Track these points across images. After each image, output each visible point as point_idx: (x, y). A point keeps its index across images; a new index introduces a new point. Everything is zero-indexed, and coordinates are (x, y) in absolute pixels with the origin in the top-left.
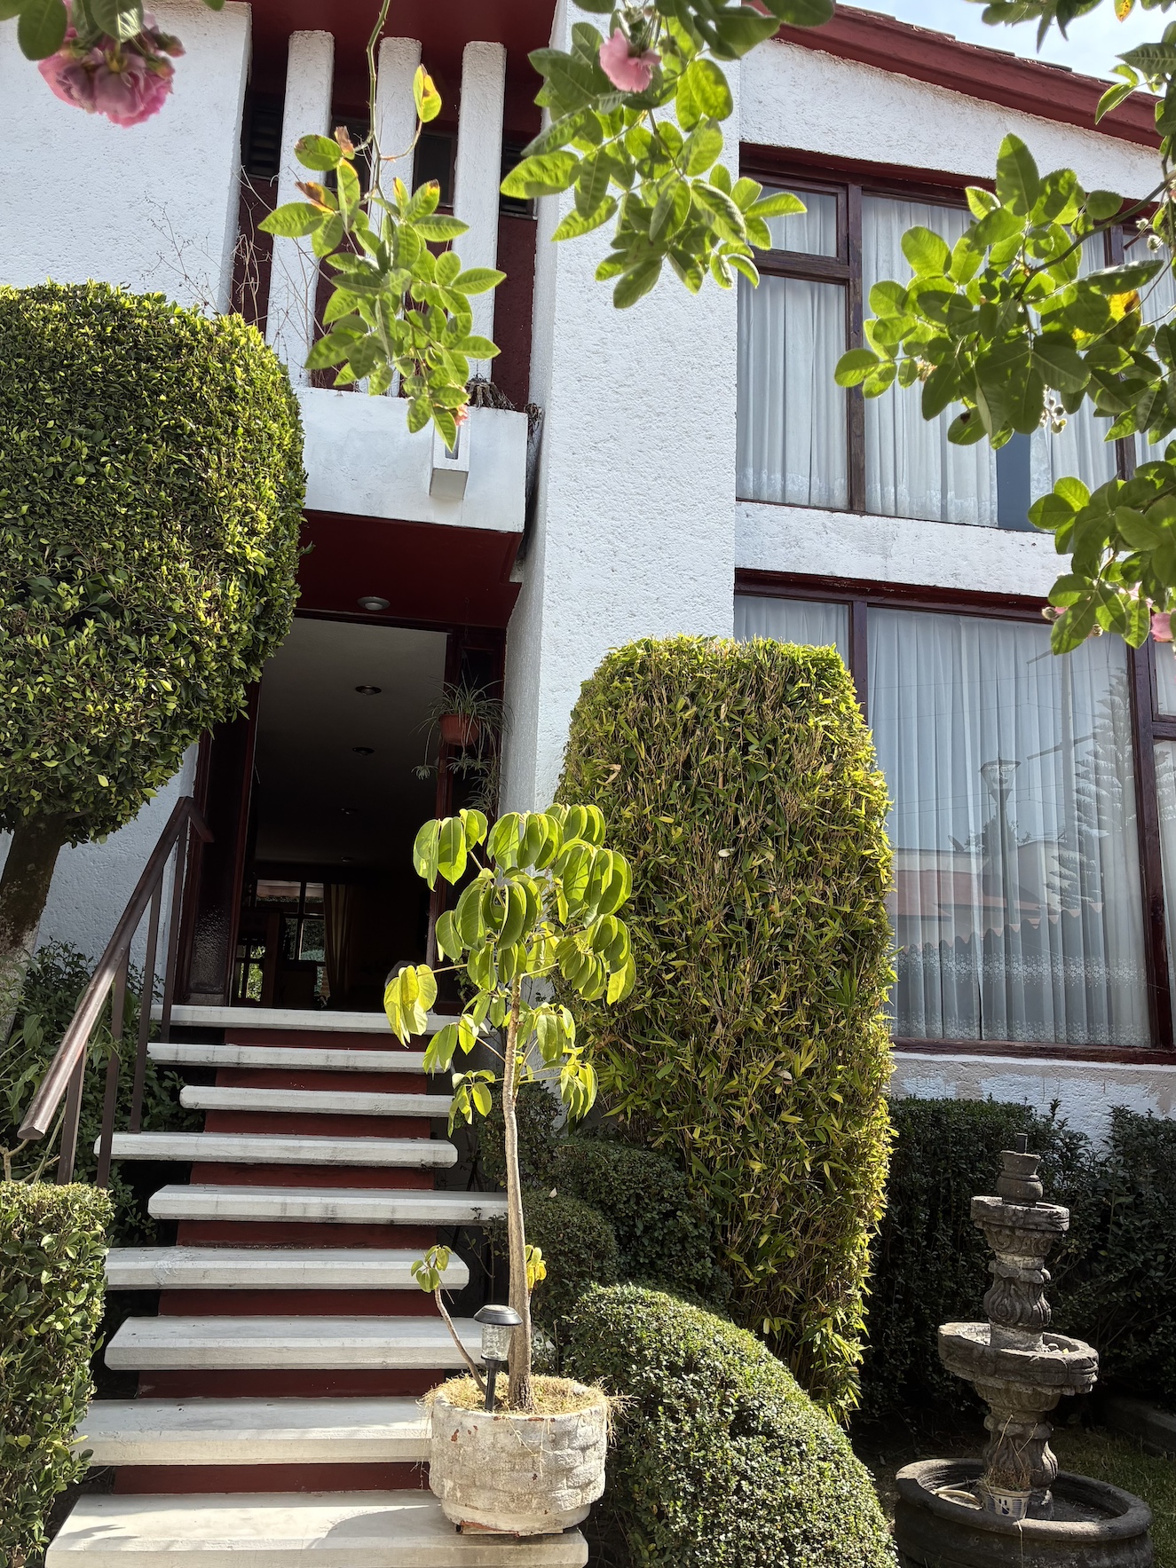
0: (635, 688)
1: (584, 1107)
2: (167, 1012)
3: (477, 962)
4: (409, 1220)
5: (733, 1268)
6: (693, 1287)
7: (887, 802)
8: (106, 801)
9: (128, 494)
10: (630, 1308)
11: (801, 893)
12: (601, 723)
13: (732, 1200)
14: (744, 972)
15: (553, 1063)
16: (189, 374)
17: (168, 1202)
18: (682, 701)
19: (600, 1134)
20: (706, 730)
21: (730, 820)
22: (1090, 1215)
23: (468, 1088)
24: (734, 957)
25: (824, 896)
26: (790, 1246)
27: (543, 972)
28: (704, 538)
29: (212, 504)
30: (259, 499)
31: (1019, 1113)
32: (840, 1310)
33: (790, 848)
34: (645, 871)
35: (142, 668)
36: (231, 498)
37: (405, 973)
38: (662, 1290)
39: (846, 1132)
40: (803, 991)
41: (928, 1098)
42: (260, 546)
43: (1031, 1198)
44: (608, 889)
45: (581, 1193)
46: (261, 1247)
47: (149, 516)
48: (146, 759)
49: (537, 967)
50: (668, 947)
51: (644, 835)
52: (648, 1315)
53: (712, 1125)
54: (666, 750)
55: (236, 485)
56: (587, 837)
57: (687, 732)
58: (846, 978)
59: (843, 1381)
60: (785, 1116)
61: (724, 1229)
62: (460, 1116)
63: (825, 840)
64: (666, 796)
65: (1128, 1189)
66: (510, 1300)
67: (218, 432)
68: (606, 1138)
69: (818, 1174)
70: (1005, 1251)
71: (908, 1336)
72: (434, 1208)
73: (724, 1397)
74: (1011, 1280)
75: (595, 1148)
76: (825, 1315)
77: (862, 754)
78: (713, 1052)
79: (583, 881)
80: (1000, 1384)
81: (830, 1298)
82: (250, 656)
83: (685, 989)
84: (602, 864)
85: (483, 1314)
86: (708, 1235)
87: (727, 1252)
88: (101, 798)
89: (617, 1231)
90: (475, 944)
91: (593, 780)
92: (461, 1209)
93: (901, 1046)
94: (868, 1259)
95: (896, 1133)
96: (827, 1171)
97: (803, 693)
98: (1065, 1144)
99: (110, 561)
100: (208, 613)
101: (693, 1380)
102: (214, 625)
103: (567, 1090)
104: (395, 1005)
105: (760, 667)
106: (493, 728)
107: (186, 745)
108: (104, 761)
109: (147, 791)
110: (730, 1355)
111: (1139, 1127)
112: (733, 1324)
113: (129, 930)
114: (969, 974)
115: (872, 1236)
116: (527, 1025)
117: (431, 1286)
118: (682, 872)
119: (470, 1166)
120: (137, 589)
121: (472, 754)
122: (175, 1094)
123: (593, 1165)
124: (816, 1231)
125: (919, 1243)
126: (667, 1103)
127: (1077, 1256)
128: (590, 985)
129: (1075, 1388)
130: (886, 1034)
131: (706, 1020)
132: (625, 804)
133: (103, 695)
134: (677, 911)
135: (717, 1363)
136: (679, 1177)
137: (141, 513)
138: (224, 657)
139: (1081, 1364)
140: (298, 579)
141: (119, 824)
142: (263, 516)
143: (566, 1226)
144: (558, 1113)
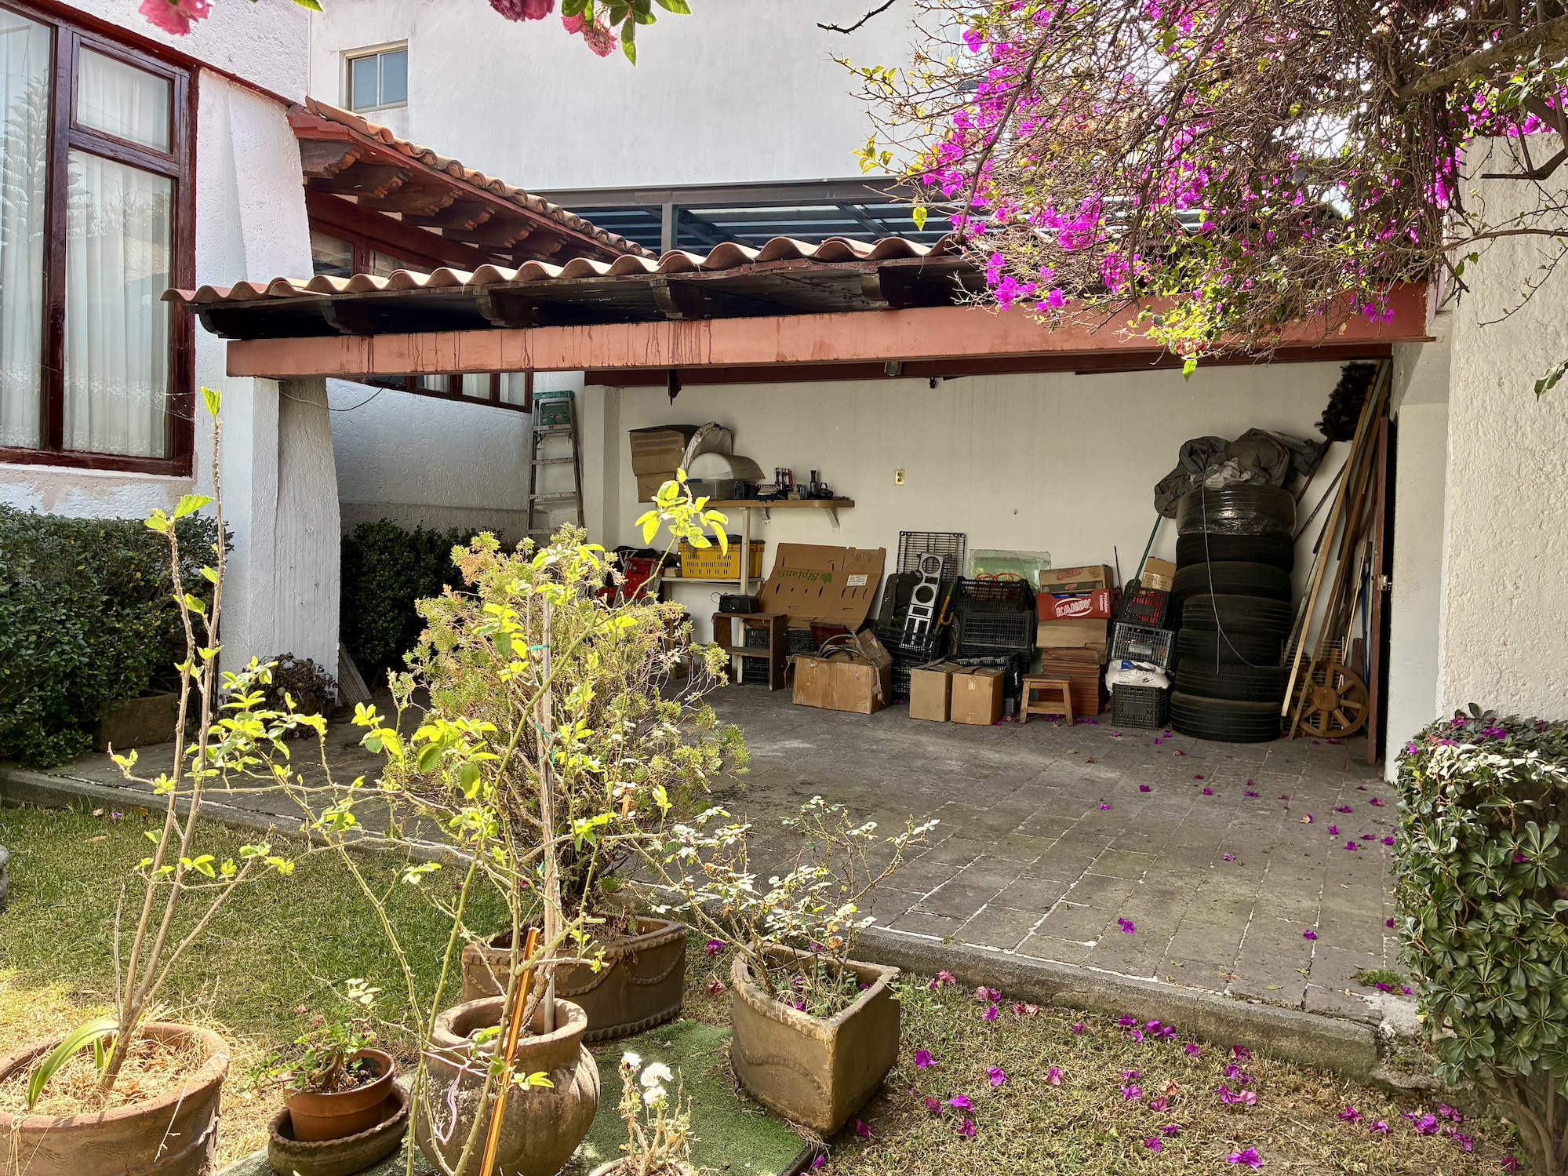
111: (21, 521)
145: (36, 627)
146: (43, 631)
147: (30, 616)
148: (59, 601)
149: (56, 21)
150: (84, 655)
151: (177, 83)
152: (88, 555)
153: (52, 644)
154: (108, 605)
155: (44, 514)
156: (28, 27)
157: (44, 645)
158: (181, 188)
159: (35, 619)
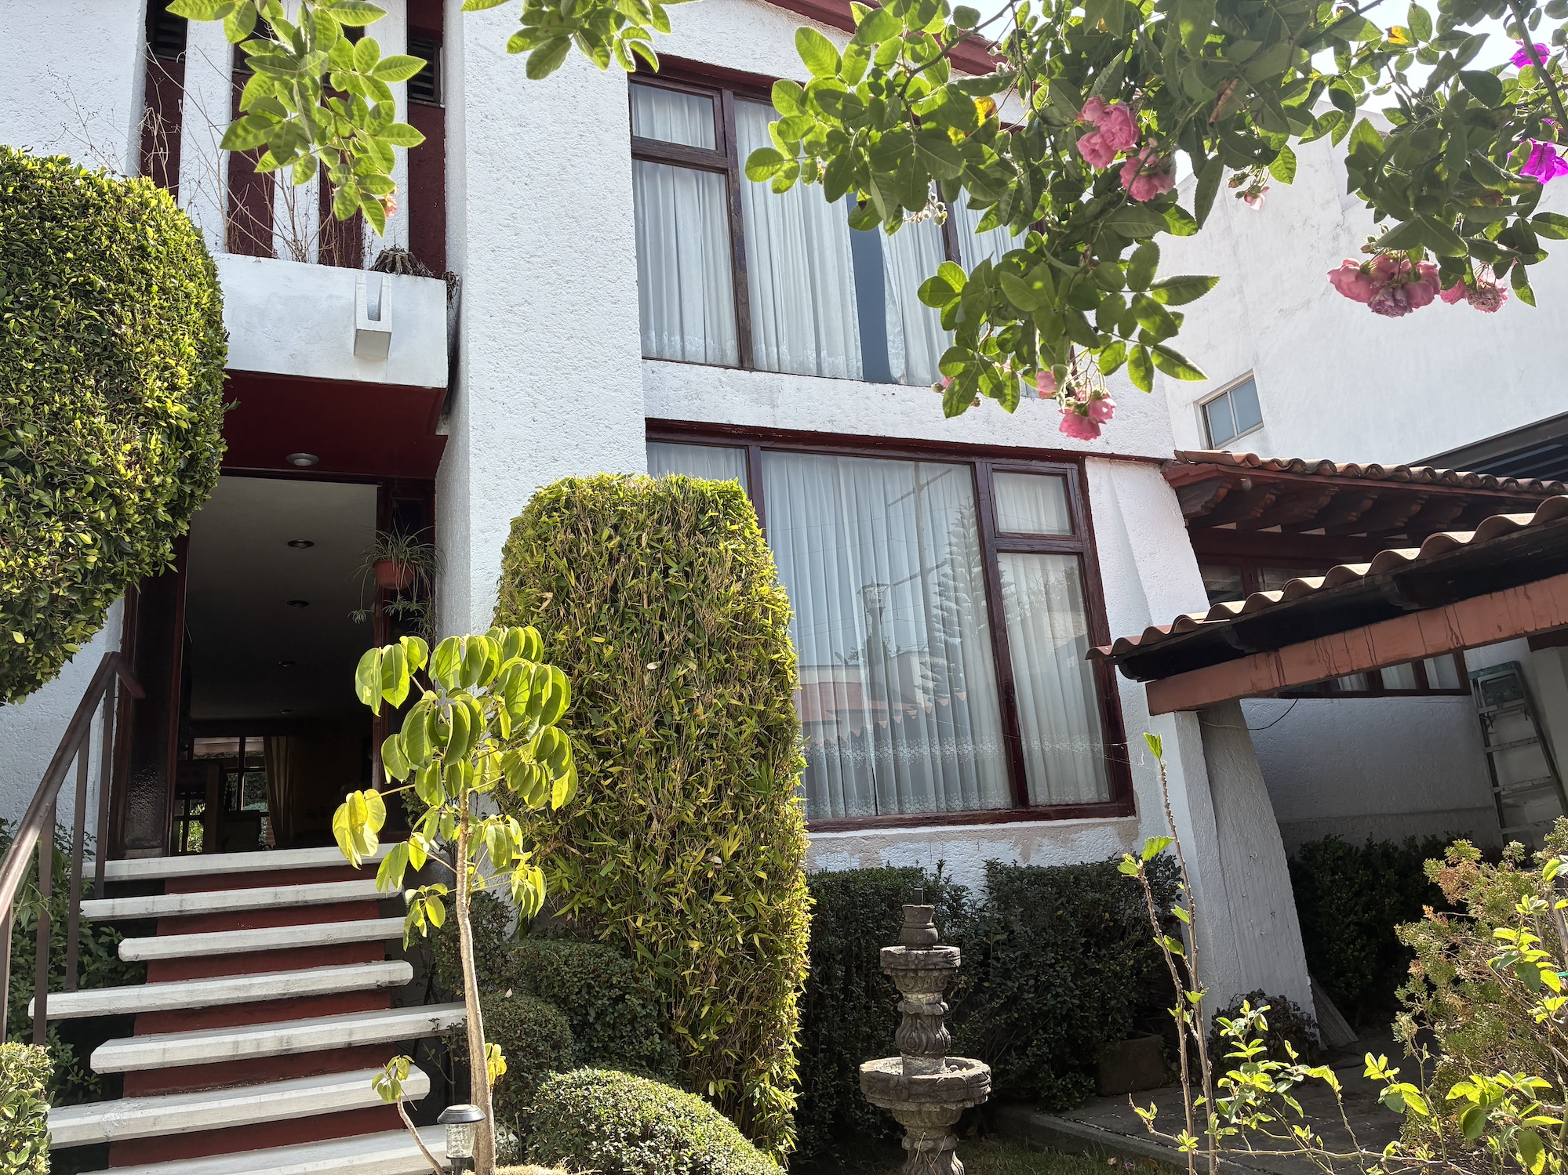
0: (562, 522)
1: (535, 906)
2: (100, 869)
3: (425, 781)
4: (367, 1040)
5: (679, 1040)
6: (644, 1063)
7: (790, 612)
8: (23, 659)
9: (36, 349)
10: (587, 1089)
11: (721, 696)
12: (532, 555)
13: (675, 978)
14: (675, 771)
15: (504, 869)
16: (97, 233)
17: (109, 1057)
18: (607, 532)
19: (550, 934)
20: (630, 557)
21: (656, 636)
22: (974, 954)
23: (422, 903)
24: (665, 759)
25: (741, 697)
26: (729, 1013)
27: (489, 786)
28: (616, 390)
29: (128, 359)
30: (179, 355)
31: (912, 874)
32: (775, 1064)
33: (709, 657)
34: (581, 688)
35: (57, 521)
36: (148, 354)
37: (353, 798)
38: (616, 1069)
39: (771, 905)
40: (727, 783)
41: (837, 870)
42: (182, 400)
43: (929, 943)
44: (549, 701)
45: (536, 991)
46: (213, 1089)
47: (58, 371)
48: (66, 615)
49: (483, 781)
50: (605, 756)
51: (578, 655)
52: (605, 1093)
53: (652, 913)
54: (595, 576)
55: (152, 341)
56: (526, 655)
57: (613, 560)
58: (764, 768)
59: (781, 1129)
60: (717, 897)
61: (669, 1005)
62: (415, 931)
63: (739, 648)
64: (596, 618)
65: (1002, 928)
66: (473, 1098)
67: (131, 290)
68: (556, 937)
69: (749, 946)
70: (911, 991)
71: (834, 1080)
72: (391, 1025)
73: (679, 1157)
74: (917, 1016)
75: (546, 947)
76: (762, 1071)
77: (766, 572)
78: (651, 846)
79: (524, 696)
80: (913, 1107)
81: (766, 1055)
82: (175, 509)
83: (623, 792)
84: (542, 679)
85: (447, 1116)
86: (655, 1014)
87: (673, 1027)
88: (17, 656)
89: (571, 1020)
90: (422, 762)
91: (527, 608)
92: (419, 1021)
93: (812, 828)
94: (797, 1016)
95: (814, 901)
96: (757, 942)
97: (713, 521)
98: (951, 896)
99: (18, 416)
100: (129, 466)
101: (649, 1146)
102: (135, 477)
103: (518, 893)
104: (344, 829)
105: (675, 500)
106: (426, 571)
107: (111, 601)
108: (19, 618)
109: (69, 647)
110: (682, 1118)
111: (1008, 874)
112: (682, 1091)
113: (54, 786)
114: (864, 760)
115: (799, 995)
116: (476, 836)
117: (393, 1097)
118: (615, 686)
119: (425, 982)
120: (48, 443)
121: (408, 597)
122: (113, 949)
123: (545, 963)
124: (751, 997)
125: (838, 997)
126: (611, 898)
127: (966, 990)
128: (534, 794)
129: (974, 1100)
130: (800, 815)
131: (643, 818)
132: (558, 628)
133: (15, 551)
134: (612, 722)
135: (670, 1127)
136: (626, 964)
137: (50, 368)
138: (148, 509)
139: (977, 1079)
140: (223, 433)
141: (40, 684)
142: (182, 371)
143: (522, 1022)
144: (509, 920)
145: (1033, 972)
146: (1038, 975)
147: (1026, 961)
148: (1047, 945)
149: (973, 459)
150: (1074, 997)
151: (1069, 476)
152: (1064, 900)
153: (1048, 986)
154: (1087, 946)
155: (1024, 866)
156: (949, 471)
157: (1042, 989)
158: (1086, 560)
159: (1031, 963)
